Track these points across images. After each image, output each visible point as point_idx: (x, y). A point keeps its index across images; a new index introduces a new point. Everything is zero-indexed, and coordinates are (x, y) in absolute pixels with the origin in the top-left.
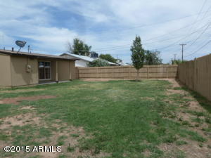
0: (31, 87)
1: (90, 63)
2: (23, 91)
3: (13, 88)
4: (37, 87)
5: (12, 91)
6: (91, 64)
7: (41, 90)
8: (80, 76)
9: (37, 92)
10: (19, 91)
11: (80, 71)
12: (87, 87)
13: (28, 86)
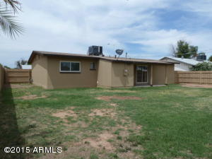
0: (126, 89)
1: (194, 66)
2: (119, 91)
3: (113, 88)
4: (132, 89)
5: (112, 91)
6: (195, 68)
7: (134, 92)
8: (180, 80)
9: (130, 94)
10: (116, 91)
11: (180, 76)
12: (179, 93)
13: (125, 87)
